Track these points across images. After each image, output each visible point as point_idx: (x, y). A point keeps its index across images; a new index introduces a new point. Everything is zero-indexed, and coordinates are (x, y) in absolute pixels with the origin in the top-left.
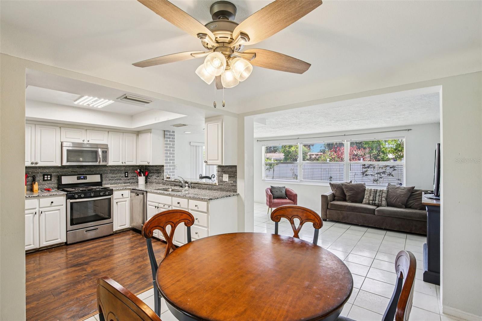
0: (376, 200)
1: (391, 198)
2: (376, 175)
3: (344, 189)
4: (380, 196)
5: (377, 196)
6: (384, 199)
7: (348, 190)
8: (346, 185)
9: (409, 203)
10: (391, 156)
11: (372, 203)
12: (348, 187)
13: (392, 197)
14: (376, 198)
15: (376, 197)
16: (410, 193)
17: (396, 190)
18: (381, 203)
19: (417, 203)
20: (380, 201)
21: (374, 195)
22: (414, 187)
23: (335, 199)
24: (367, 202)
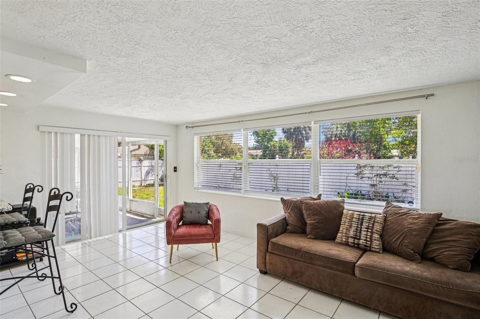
0: (362, 238)
1: (391, 236)
2: (375, 179)
3: (304, 211)
4: (369, 230)
5: (363, 229)
6: (376, 236)
7: (310, 214)
8: (307, 204)
9: (429, 249)
10: (395, 152)
11: (354, 243)
12: (311, 208)
13: (393, 232)
14: (360, 232)
15: (361, 230)
16: (431, 228)
17: (400, 217)
18: (371, 245)
19: (447, 253)
20: (368, 239)
21: (357, 227)
22: (441, 214)
23: (288, 230)
24: (344, 240)
